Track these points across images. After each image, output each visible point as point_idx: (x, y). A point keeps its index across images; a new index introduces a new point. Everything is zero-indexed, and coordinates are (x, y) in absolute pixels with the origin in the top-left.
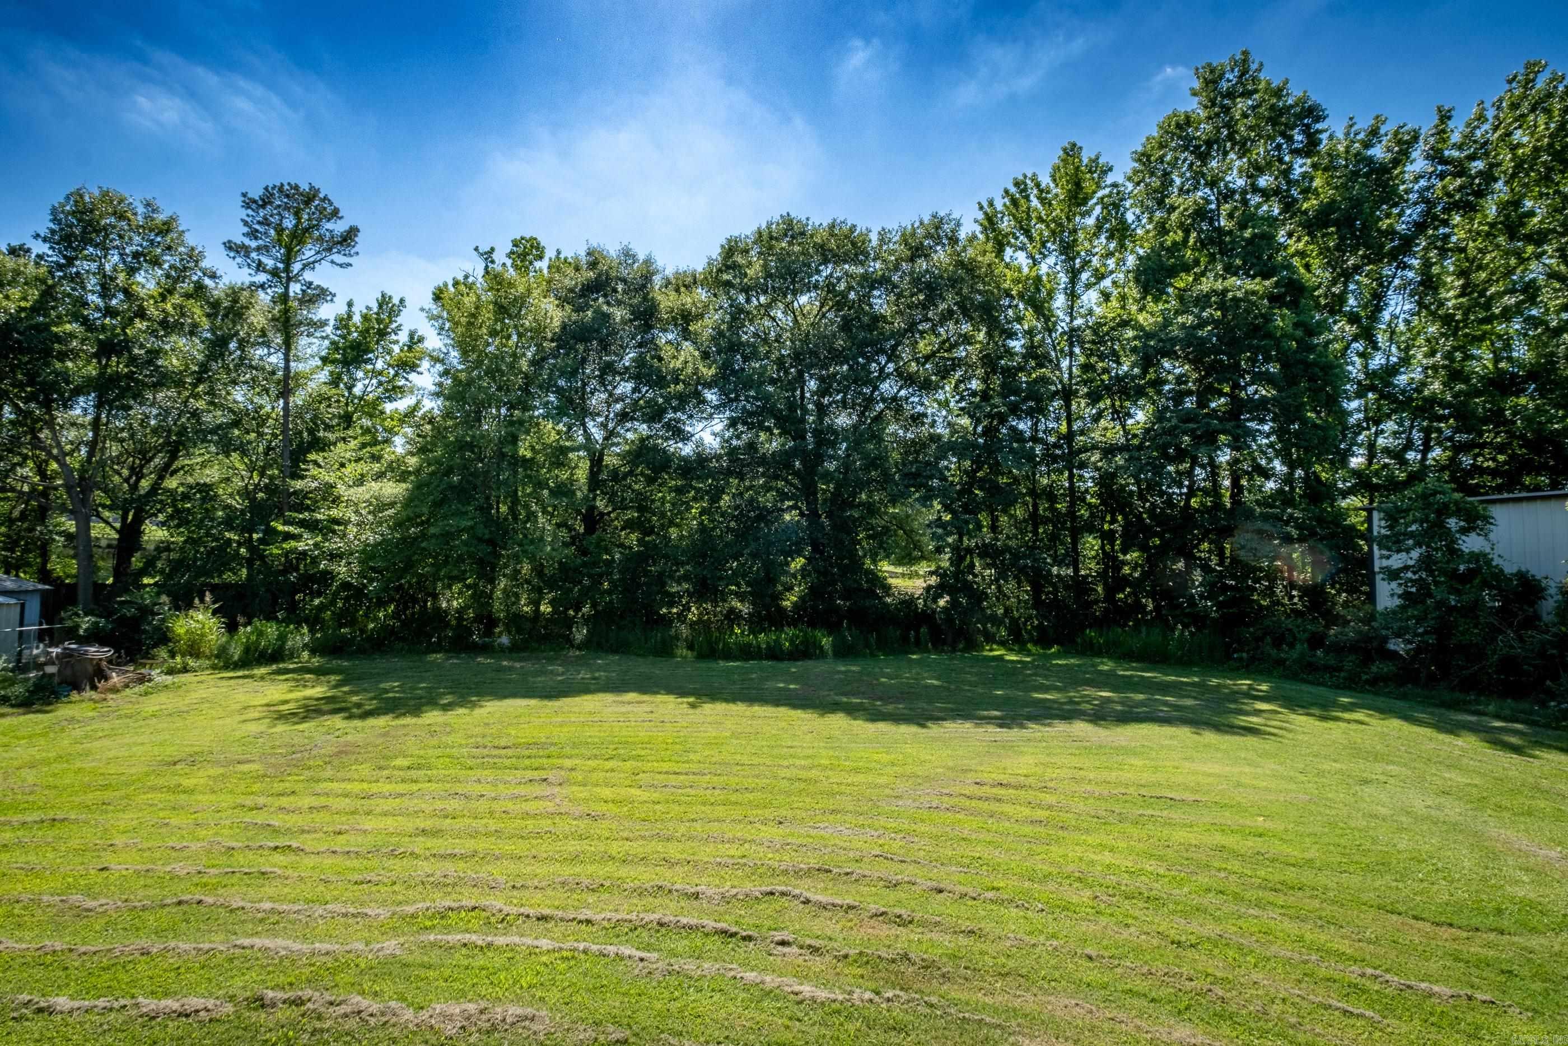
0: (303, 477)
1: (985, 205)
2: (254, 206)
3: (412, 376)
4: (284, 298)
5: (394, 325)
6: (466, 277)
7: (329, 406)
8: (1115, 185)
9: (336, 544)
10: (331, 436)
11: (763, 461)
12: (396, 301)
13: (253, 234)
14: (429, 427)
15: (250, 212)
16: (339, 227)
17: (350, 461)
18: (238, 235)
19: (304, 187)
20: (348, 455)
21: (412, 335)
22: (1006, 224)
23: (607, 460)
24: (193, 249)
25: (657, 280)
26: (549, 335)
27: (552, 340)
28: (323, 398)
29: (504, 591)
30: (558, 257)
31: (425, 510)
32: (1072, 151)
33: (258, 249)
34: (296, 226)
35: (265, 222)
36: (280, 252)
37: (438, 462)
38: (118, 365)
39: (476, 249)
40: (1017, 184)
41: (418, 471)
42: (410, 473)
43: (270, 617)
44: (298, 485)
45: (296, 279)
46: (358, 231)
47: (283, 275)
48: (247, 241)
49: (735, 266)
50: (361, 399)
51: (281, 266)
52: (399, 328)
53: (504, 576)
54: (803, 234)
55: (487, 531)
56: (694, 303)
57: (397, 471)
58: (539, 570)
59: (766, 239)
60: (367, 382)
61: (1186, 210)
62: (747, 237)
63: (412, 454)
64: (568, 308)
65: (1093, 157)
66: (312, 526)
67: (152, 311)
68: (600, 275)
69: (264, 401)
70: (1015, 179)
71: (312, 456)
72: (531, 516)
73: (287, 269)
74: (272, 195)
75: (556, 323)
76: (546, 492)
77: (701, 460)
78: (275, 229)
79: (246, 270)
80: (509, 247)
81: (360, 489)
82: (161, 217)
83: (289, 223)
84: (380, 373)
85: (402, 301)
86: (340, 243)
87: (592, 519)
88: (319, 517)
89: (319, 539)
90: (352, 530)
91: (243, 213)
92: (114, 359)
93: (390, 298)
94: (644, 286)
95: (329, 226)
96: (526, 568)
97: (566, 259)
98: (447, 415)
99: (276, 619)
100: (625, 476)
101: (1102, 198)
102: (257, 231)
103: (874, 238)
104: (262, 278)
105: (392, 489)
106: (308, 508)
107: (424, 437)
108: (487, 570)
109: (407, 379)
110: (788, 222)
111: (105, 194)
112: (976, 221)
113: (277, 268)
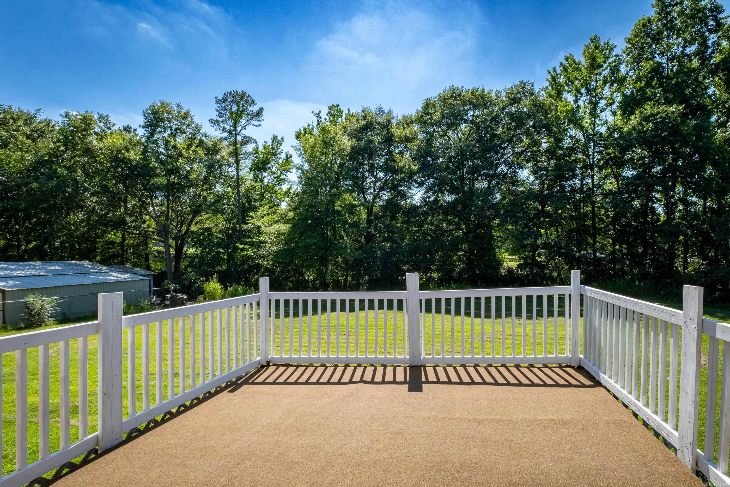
0: (247, 224)
1: (551, 71)
2: (220, 102)
3: (288, 174)
4: (235, 143)
5: (279, 150)
6: (309, 126)
7: (255, 191)
8: (617, 56)
9: (262, 252)
10: (257, 204)
11: (441, 207)
12: (279, 138)
13: (220, 115)
14: (296, 198)
15: (219, 105)
16: (255, 109)
17: (265, 215)
18: (215, 116)
19: (240, 92)
20: (264, 213)
21: (287, 154)
22: (562, 80)
23: (375, 209)
24: (197, 125)
25: (394, 122)
26: (346, 153)
27: (347, 156)
28: (253, 188)
29: (331, 270)
30: (349, 113)
31: (297, 236)
32: (595, 40)
33: (223, 121)
34: (238, 110)
35: (225, 109)
36: (231, 122)
37: (301, 214)
38: (174, 179)
39: (313, 112)
40: (567, 59)
41: (294, 218)
42: (290, 220)
43: (238, 284)
44: (246, 227)
45: (239, 134)
46: (263, 109)
47: (233, 132)
48: (218, 118)
49: (428, 114)
50: (267, 186)
51: (232, 128)
52: (281, 152)
53: (331, 264)
54: (460, 95)
55: (323, 244)
56: (410, 133)
57: (284, 219)
58: (346, 261)
59: (443, 99)
60: (269, 177)
61: (647, 69)
62: (435, 97)
63: (290, 211)
64: (354, 140)
65: (606, 41)
66: (252, 244)
67: (186, 155)
68: (368, 122)
69: (228, 190)
70: (566, 56)
71: (250, 214)
72: (342, 237)
73: (235, 130)
74: (227, 96)
75: (349, 147)
76: (347, 226)
77: (414, 208)
78: (229, 112)
79: (219, 131)
80: (327, 110)
81: (271, 228)
82: (184, 111)
83: (234, 109)
84: (274, 173)
85: (282, 138)
86: (256, 116)
87: (369, 238)
88: (255, 240)
89: (255, 250)
90: (268, 246)
91: (216, 106)
92: (172, 176)
93: (277, 137)
94: (388, 125)
95: (251, 109)
96: (340, 259)
97: (353, 114)
98: (304, 192)
99: (241, 284)
100: (382, 216)
101: (610, 63)
102: (222, 113)
103: (493, 94)
104: (225, 135)
105: (283, 227)
106: (249, 237)
107: (295, 203)
108: (324, 262)
109: (286, 175)
110: (452, 89)
111: (162, 103)
112: (547, 80)
113: (230, 130)
